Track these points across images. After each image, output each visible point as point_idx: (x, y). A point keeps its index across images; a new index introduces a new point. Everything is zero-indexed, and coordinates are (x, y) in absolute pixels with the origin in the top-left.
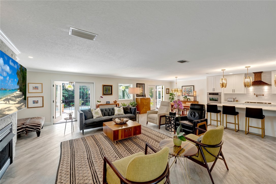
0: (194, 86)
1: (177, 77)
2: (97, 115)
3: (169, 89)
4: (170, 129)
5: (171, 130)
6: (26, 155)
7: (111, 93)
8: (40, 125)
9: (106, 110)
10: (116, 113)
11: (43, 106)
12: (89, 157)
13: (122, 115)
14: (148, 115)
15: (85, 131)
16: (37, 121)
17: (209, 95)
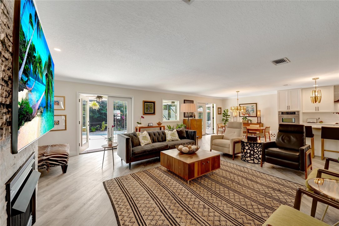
0: (256, 104)
1: (239, 92)
2: (145, 140)
3: (221, 108)
4: (251, 160)
5: (253, 162)
6: (55, 206)
7: (153, 112)
8: (67, 155)
9: (154, 135)
10: (169, 137)
11: (66, 129)
12: (162, 209)
13: (177, 140)
14: (213, 141)
15: (132, 163)
16: (61, 150)
17: (282, 114)
